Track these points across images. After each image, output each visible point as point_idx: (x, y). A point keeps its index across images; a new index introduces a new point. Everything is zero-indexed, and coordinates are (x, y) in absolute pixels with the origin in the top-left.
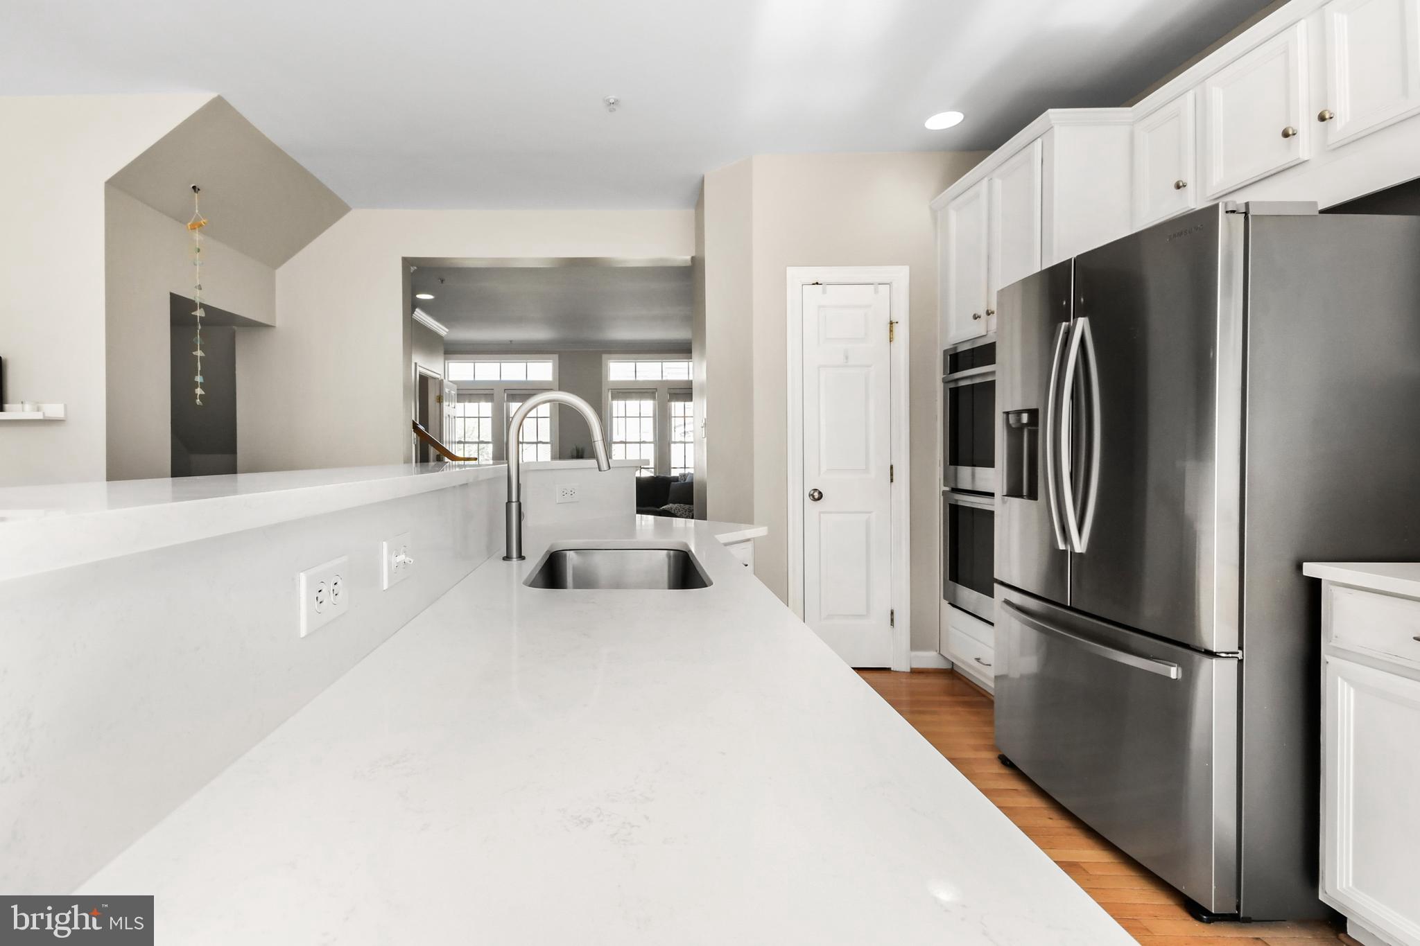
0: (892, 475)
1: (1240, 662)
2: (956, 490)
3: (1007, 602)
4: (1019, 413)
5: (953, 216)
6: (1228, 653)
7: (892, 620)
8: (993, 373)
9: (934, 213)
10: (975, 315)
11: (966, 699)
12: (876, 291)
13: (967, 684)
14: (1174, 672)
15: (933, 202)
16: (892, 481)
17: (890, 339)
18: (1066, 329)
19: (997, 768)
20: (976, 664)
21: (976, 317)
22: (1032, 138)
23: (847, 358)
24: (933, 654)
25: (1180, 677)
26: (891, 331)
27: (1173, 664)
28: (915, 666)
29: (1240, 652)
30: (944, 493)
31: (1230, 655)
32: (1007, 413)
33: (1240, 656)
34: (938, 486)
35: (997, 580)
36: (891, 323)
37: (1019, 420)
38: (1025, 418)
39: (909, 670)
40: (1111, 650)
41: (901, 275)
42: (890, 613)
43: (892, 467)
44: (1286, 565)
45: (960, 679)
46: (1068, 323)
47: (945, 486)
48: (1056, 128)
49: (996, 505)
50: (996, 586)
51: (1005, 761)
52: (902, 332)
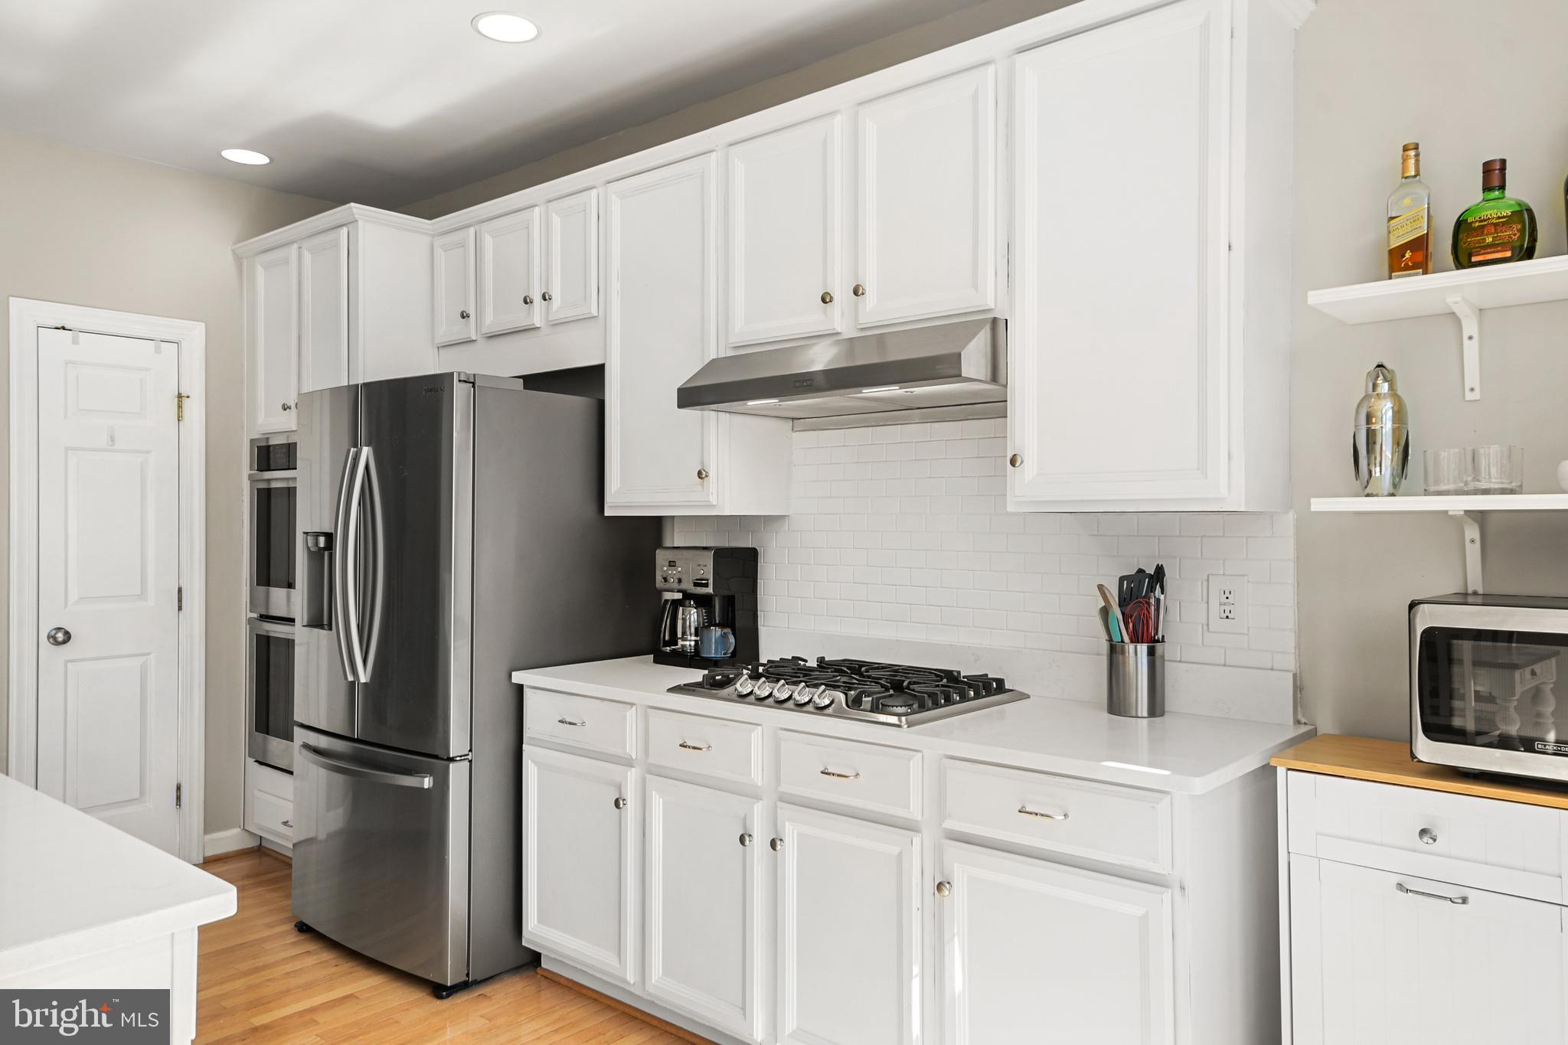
0: (180, 600)
1: (470, 761)
2: (266, 618)
3: (306, 746)
4: (317, 535)
5: (260, 275)
6: (461, 756)
7: (178, 798)
8: (294, 479)
9: (238, 259)
10: (284, 405)
11: (272, 875)
12: (158, 351)
13: (276, 859)
14: (427, 782)
15: (236, 246)
16: (180, 608)
17: (179, 417)
18: (355, 454)
19: (294, 937)
20: (284, 829)
21: (285, 408)
22: (340, 222)
23: (112, 439)
24: (236, 831)
25: (431, 785)
26: (180, 407)
27: (426, 775)
28: (209, 853)
29: (470, 753)
30: (250, 621)
31: (463, 758)
32: (306, 533)
33: (470, 757)
34: (243, 613)
35: (297, 722)
36: (180, 396)
37: (317, 543)
38: (322, 541)
39: (202, 861)
40: (393, 775)
41: (194, 335)
42: (175, 787)
43: (180, 590)
44: (504, 675)
45: (269, 855)
46: (355, 449)
47: (251, 611)
48: (360, 223)
49: (296, 634)
50: (297, 730)
51: (303, 928)
52: (195, 409)
